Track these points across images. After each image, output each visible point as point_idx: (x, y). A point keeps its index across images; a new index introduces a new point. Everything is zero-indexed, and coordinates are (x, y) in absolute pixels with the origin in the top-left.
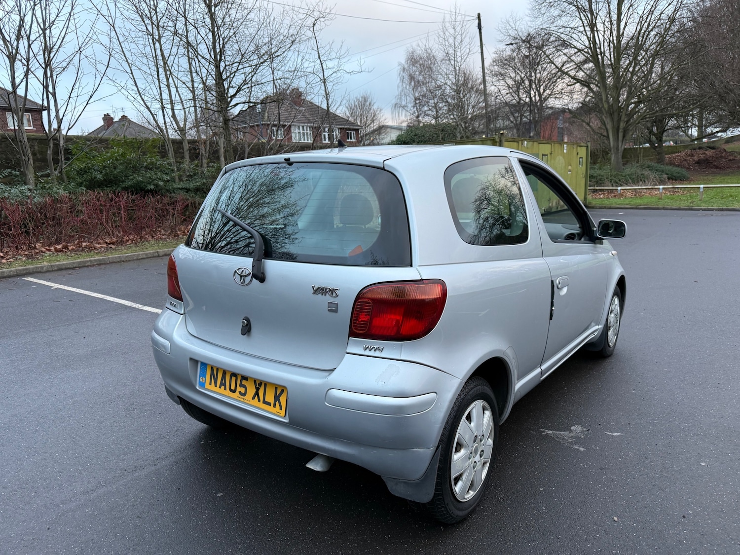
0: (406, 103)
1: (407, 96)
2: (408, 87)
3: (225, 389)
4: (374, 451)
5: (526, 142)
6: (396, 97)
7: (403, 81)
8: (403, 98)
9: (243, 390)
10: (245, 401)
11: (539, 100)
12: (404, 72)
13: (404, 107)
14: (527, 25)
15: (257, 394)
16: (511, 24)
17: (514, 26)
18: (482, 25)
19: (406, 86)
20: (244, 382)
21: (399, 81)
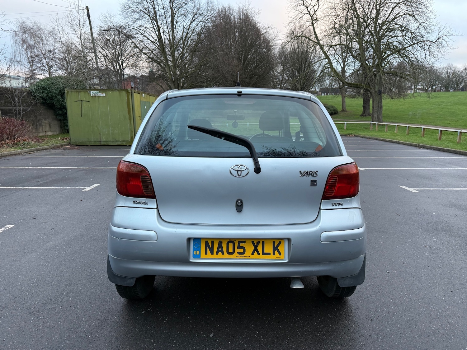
0: (21, 59)
1: (20, 54)
2: (21, 47)
3: (223, 254)
4: (343, 263)
5: (143, 94)
6: (11, 53)
7: (16, 42)
8: (17, 55)
9: (241, 251)
10: (245, 258)
11: (119, 69)
12: (16, 36)
13: (19, 62)
14: (119, 20)
15: (256, 249)
16: (108, 18)
17: (110, 20)
18: (90, 15)
19: (19, 47)
20: (242, 245)
21: (12, 42)
